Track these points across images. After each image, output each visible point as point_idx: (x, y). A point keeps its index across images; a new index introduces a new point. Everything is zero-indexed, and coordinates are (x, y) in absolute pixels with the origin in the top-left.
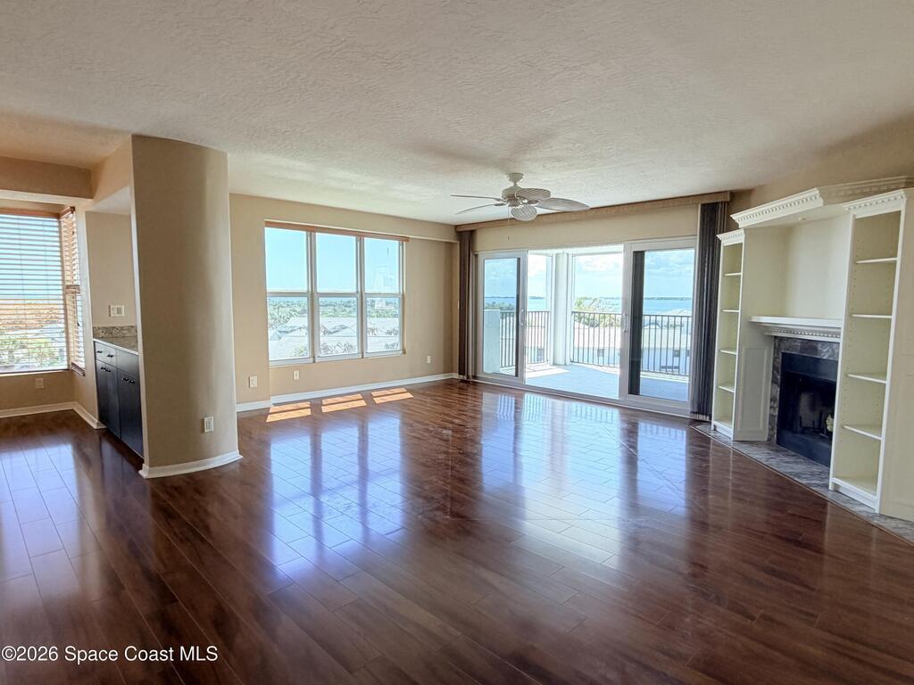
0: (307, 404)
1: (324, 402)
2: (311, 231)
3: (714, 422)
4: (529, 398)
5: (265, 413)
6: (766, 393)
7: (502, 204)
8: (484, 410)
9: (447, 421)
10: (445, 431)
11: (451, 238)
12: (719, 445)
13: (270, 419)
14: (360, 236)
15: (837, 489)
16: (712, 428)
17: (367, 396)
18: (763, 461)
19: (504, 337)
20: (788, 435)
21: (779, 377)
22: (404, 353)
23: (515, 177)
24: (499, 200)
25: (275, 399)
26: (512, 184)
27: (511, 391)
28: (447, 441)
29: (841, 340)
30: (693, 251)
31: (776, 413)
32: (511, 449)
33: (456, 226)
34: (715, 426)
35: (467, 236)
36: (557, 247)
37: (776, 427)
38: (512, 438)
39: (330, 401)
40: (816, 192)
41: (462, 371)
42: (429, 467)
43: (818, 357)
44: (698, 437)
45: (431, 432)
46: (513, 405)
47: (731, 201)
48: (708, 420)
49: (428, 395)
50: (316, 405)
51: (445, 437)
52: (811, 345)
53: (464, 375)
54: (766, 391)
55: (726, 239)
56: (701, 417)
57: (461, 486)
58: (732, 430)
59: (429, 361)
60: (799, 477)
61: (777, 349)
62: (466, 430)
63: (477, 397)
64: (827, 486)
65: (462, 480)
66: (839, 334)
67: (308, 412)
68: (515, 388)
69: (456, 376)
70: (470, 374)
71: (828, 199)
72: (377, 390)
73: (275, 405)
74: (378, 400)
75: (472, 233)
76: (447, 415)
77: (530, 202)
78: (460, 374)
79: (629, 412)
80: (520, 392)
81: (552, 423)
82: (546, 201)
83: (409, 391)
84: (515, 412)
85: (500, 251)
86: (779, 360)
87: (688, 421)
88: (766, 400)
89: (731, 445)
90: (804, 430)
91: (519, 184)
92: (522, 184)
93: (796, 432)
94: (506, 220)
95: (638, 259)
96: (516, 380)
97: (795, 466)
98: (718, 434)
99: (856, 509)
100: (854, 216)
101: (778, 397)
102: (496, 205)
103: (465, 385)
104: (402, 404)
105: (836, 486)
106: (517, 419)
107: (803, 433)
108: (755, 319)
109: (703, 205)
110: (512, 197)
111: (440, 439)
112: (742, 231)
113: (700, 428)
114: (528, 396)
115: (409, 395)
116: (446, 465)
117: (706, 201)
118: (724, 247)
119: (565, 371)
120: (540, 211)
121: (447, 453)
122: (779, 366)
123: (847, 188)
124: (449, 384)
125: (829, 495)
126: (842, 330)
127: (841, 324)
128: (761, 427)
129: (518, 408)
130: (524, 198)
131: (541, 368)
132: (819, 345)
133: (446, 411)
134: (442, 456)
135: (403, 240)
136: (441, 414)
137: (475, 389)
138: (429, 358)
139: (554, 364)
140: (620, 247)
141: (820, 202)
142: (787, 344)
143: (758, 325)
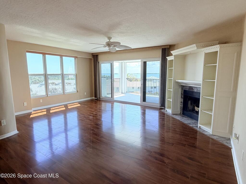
0: (45, 110)
1: (51, 109)
2: (44, 54)
3: (166, 109)
4: (115, 104)
5: (30, 114)
6: (179, 101)
7: (106, 47)
8: (102, 109)
9: (91, 113)
10: (90, 117)
11: (91, 57)
12: (168, 116)
13: (31, 116)
14: (61, 56)
15: (200, 128)
16: (166, 111)
17: (66, 106)
18: (180, 120)
19: (108, 85)
20: (185, 112)
21: (183, 96)
22: (78, 92)
23: (109, 38)
24: (105, 45)
25: (33, 109)
26: (109, 40)
27: (110, 102)
28: (91, 120)
29: (201, 87)
30: (159, 61)
31: (182, 106)
32: (111, 122)
33: (92, 54)
34: (166, 110)
35: (96, 56)
36: (122, 60)
37: (182, 110)
38: (111, 117)
39: (53, 108)
40: (195, 45)
41: (96, 96)
42: (85, 130)
43: (193, 91)
44: (162, 114)
45: (86, 117)
46: (111, 106)
47: (170, 48)
48: (164, 108)
49: (85, 105)
50: (48, 110)
51: (90, 119)
52: (191, 88)
53: (96, 98)
54: (180, 100)
55: (169, 58)
56: (162, 107)
57: (95, 136)
58: (171, 111)
59: (85, 94)
60: (190, 124)
61: (182, 89)
62: (97, 116)
63: (100, 104)
64: (197, 127)
65: (96, 134)
66: (201, 85)
67: (45, 113)
68: (111, 101)
69: (94, 98)
70: (98, 97)
71: (198, 47)
72: (69, 104)
73: (34, 111)
74: (69, 107)
75: (97, 56)
76: (91, 111)
77: (114, 46)
78: (95, 97)
79: (143, 107)
80: (113, 102)
81: (122, 111)
82: (119, 46)
83: (79, 104)
84: (112, 109)
85: (106, 61)
86: (183, 92)
87: (159, 109)
88: (179, 103)
89: (171, 115)
90: (190, 111)
91: (111, 40)
92: (112, 40)
93: (187, 111)
94: (107, 52)
95: (145, 64)
96: (111, 99)
97: (188, 121)
98: (167, 112)
99: (206, 133)
100: (205, 52)
101: (183, 102)
102: (104, 47)
103: (97, 100)
104: (77, 108)
105: (200, 127)
106: (112, 111)
107: (189, 111)
108: (177, 81)
109: (162, 49)
110: (109, 44)
111: (89, 120)
112: (173, 56)
113: (162, 110)
114: (115, 103)
115: (79, 105)
116: (91, 129)
117: (163, 48)
118: (168, 60)
119: (125, 95)
120: (117, 49)
121: (91, 125)
122: (183, 93)
123: (203, 44)
124: (92, 101)
125: (198, 129)
126: (201, 84)
127: (201, 82)
128: (178, 110)
129: (112, 107)
130: (112, 45)
131: (118, 94)
132: (194, 88)
133: (91, 109)
134: (89, 126)
135: (76, 57)
136: (89, 111)
137: (100, 102)
138: (85, 93)
139: (122, 93)
140: (140, 60)
141: (196, 48)
142: (185, 87)
143: (178, 82)
